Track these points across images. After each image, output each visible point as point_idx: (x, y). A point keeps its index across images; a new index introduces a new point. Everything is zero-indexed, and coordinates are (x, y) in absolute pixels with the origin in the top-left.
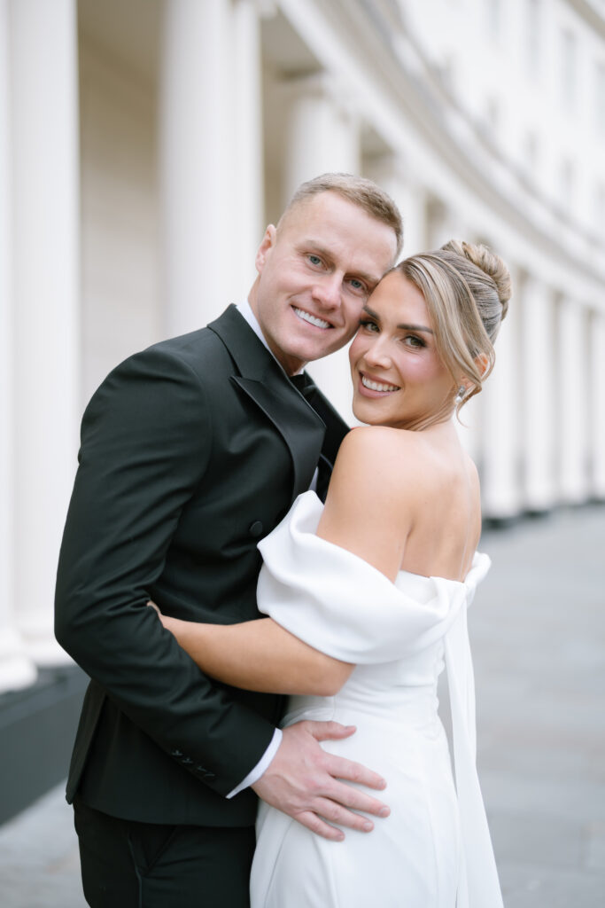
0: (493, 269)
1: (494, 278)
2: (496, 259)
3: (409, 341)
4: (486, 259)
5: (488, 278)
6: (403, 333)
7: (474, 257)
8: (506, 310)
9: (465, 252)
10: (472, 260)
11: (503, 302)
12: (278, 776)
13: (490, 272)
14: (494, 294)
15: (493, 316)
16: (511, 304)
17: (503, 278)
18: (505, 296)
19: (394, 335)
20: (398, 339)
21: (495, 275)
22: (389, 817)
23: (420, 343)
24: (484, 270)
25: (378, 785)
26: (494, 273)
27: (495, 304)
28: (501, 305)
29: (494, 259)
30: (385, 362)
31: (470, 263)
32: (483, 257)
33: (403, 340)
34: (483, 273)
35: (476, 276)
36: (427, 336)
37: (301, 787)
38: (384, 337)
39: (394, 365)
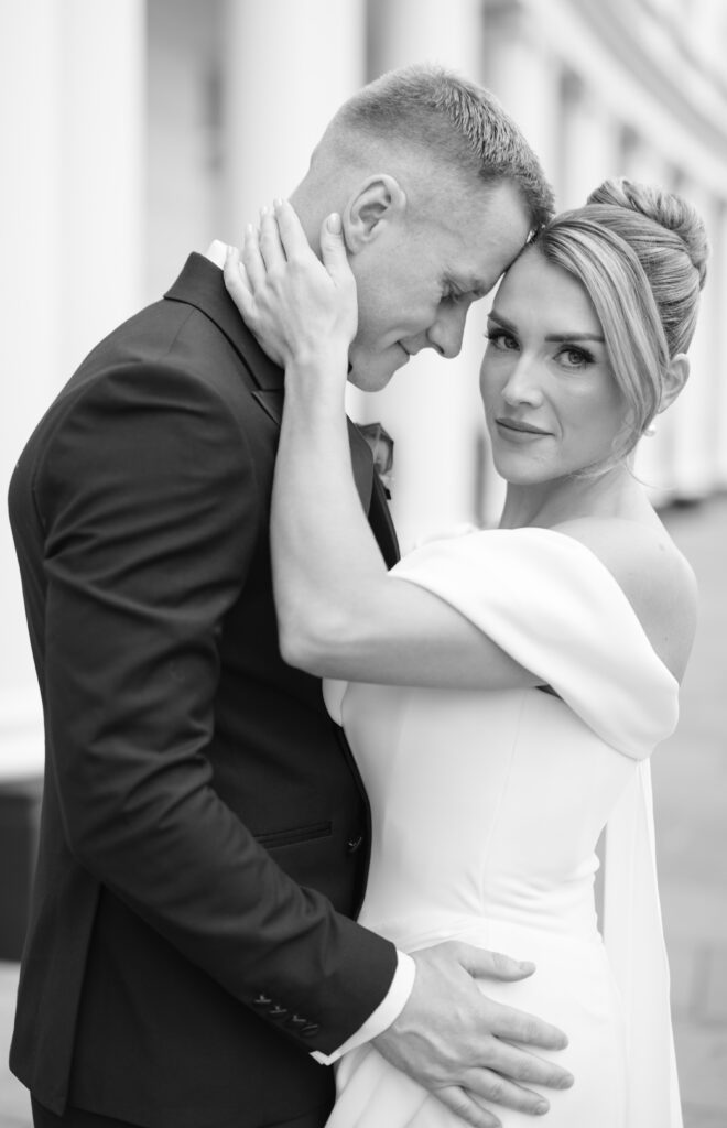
0: (677, 218)
1: (679, 233)
2: (679, 202)
3: (565, 358)
4: (664, 204)
5: (672, 236)
6: (556, 346)
7: (645, 205)
8: (705, 274)
9: (630, 198)
10: (643, 212)
11: (697, 265)
12: (416, 1035)
13: (672, 225)
14: (684, 260)
15: (687, 293)
16: (709, 264)
17: (694, 229)
18: (699, 255)
19: (542, 353)
20: (548, 358)
21: (681, 228)
22: (572, 1088)
23: (582, 357)
24: (663, 223)
25: (557, 1044)
26: (679, 224)
27: (688, 274)
28: (696, 271)
29: (675, 203)
30: (533, 397)
31: (642, 218)
32: (659, 202)
33: (556, 358)
34: (663, 230)
35: (654, 238)
36: (593, 347)
37: (450, 1053)
38: (528, 360)
39: (547, 398)
